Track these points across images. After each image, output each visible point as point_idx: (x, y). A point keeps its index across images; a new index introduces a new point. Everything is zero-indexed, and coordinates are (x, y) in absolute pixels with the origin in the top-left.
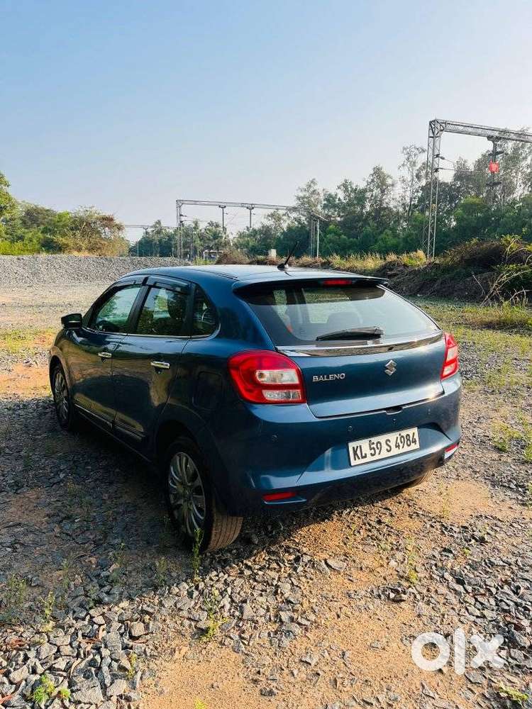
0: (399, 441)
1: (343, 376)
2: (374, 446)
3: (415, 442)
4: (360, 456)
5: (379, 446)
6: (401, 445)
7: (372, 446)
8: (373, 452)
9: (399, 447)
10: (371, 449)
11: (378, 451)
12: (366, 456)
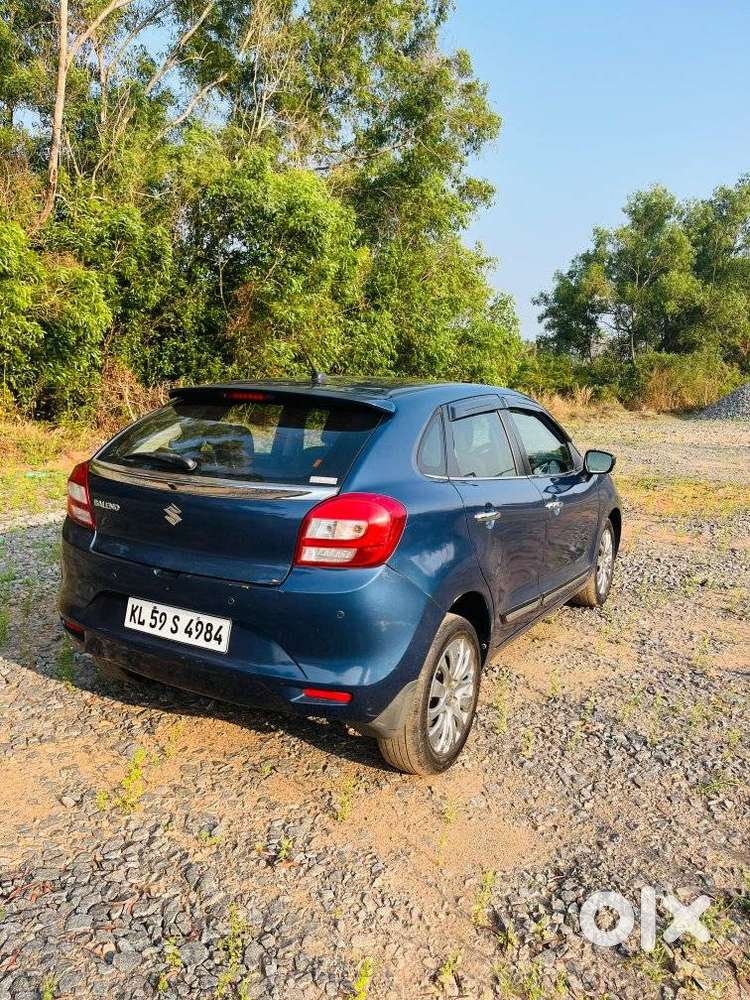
0: (193, 626)
1: (117, 507)
2: (158, 616)
3: (219, 640)
4: (137, 619)
8: (153, 622)
9: (190, 633)
10: (152, 618)
11: (159, 625)
12: (142, 623)
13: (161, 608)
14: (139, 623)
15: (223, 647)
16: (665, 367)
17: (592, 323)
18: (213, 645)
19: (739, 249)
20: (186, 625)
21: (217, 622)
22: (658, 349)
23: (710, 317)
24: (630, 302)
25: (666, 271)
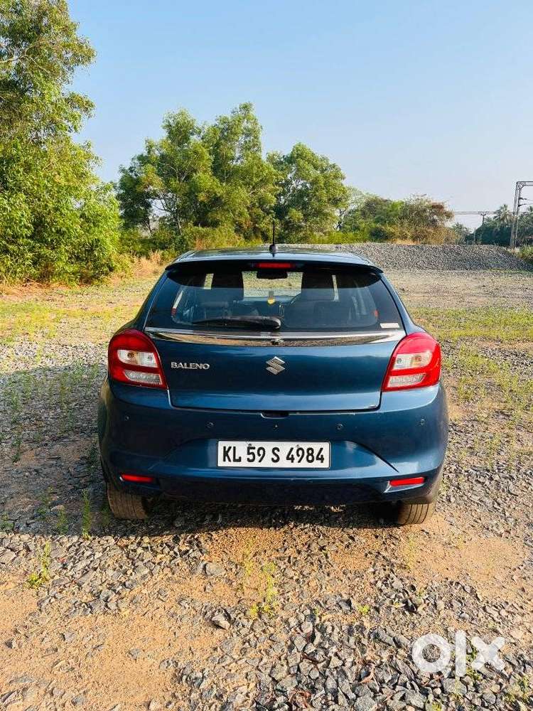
0: (294, 453)
1: (206, 366)
2: (255, 451)
3: (322, 459)
4: (232, 458)
5: (261, 452)
6: (297, 459)
7: (251, 451)
8: (251, 457)
9: (292, 459)
10: (249, 453)
11: (258, 458)
12: (240, 460)
13: (257, 444)
14: (235, 460)
15: (326, 464)
16: (203, 237)
17: (148, 206)
18: (317, 464)
19: (238, 159)
20: (287, 454)
21: (316, 446)
22: (196, 224)
23: (225, 204)
24: (174, 191)
25: (195, 171)
